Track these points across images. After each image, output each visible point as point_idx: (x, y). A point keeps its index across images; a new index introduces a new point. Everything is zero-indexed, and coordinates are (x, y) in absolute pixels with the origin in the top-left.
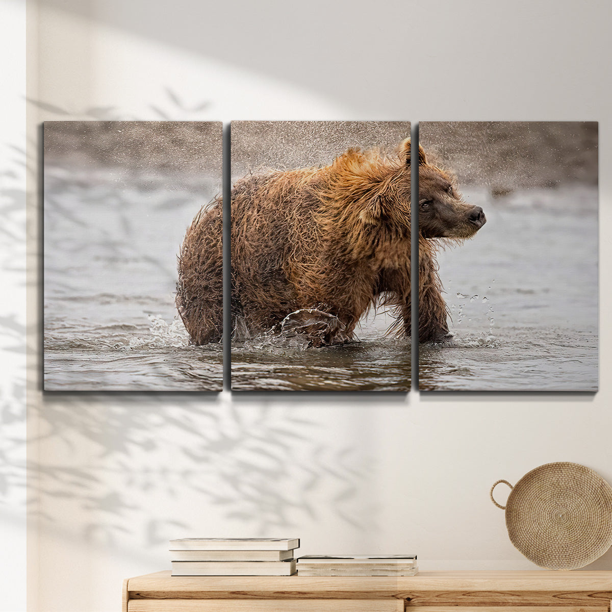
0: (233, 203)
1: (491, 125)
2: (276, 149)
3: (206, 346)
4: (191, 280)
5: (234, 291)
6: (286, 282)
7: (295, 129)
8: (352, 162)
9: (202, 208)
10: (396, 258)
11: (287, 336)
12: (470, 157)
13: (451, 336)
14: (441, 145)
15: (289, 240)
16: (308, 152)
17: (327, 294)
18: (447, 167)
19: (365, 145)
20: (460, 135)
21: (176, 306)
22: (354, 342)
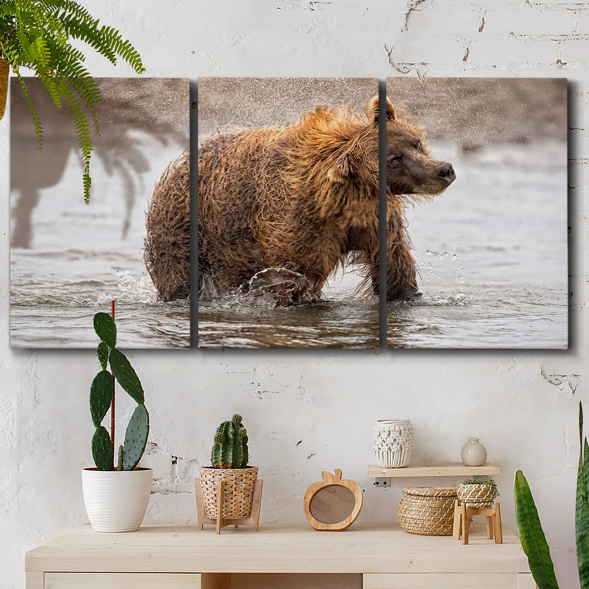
0: (201, 161)
1: (461, 81)
2: (243, 107)
3: (174, 302)
4: (159, 236)
5: (202, 250)
6: (253, 240)
7: (263, 87)
8: (320, 120)
9: (170, 164)
10: (364, 217)
11: (254, 295)
12: (439, 112)
13: (420, 294)
14: (410, 100)
15: (257, 198)
16: (276, 110)
17: (295, 253)
18: (416, 123)
19: (333, 103)
20: (429, 90)
21: (144, 262)
22: (322, 301)
